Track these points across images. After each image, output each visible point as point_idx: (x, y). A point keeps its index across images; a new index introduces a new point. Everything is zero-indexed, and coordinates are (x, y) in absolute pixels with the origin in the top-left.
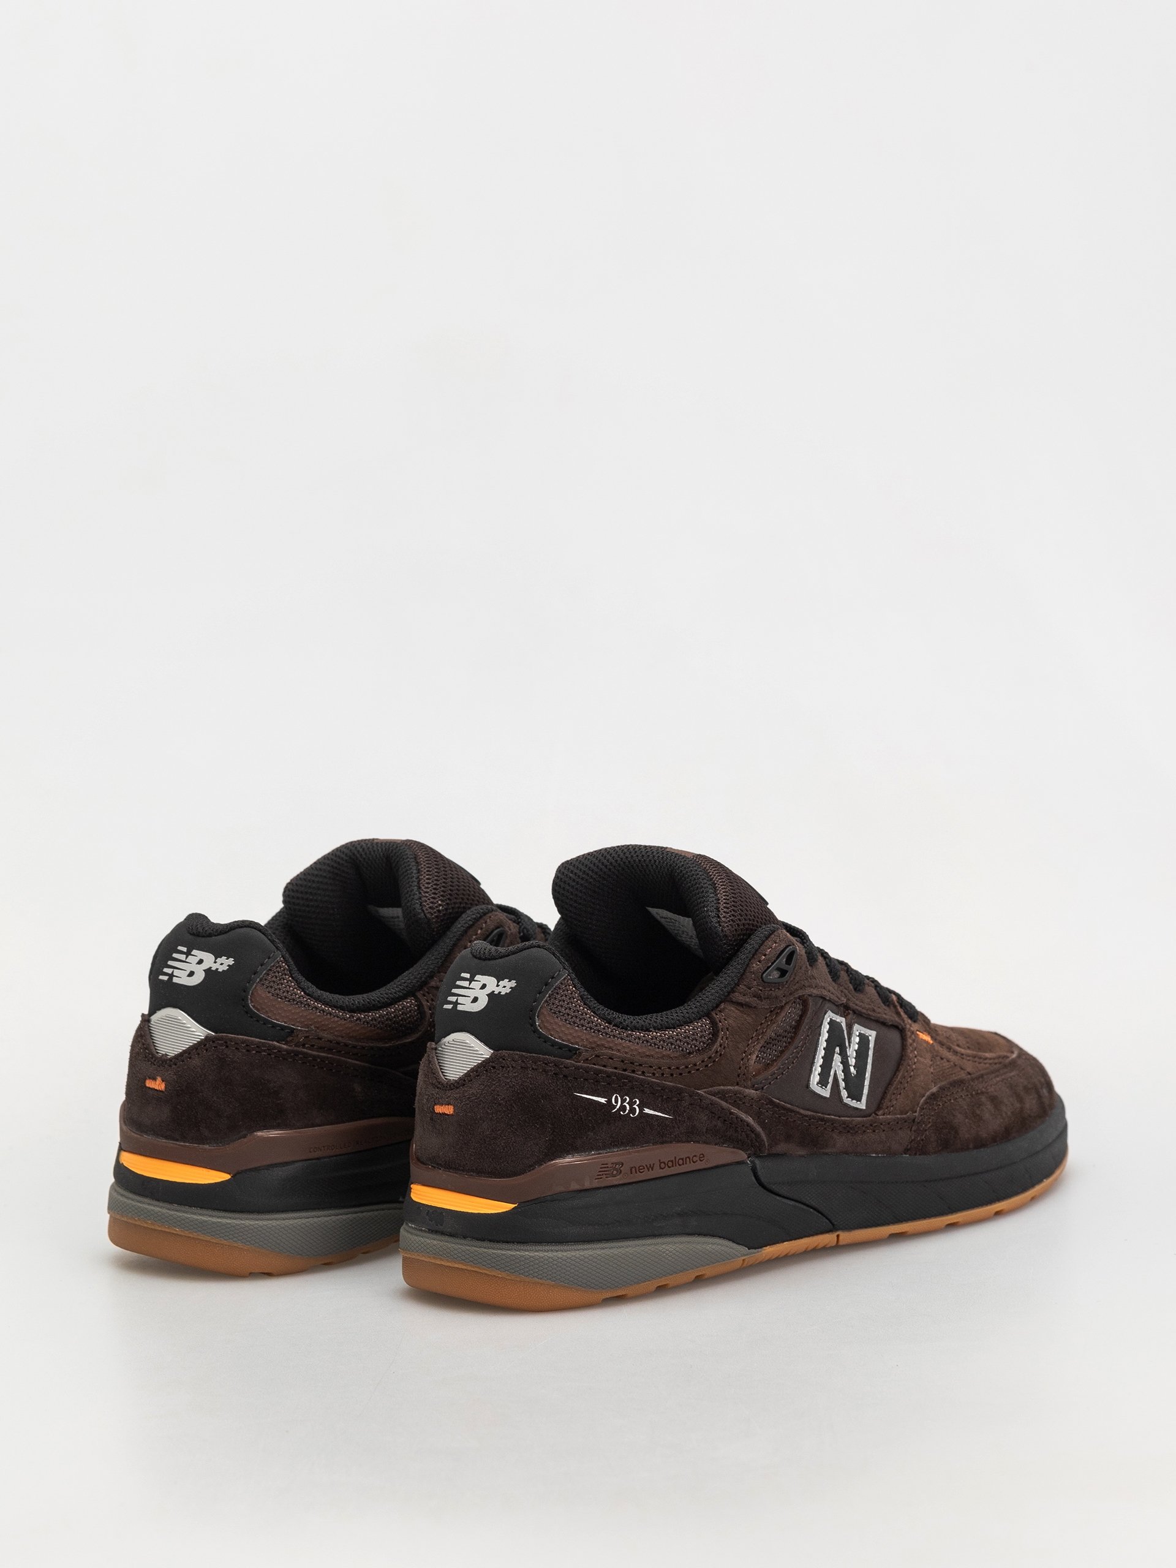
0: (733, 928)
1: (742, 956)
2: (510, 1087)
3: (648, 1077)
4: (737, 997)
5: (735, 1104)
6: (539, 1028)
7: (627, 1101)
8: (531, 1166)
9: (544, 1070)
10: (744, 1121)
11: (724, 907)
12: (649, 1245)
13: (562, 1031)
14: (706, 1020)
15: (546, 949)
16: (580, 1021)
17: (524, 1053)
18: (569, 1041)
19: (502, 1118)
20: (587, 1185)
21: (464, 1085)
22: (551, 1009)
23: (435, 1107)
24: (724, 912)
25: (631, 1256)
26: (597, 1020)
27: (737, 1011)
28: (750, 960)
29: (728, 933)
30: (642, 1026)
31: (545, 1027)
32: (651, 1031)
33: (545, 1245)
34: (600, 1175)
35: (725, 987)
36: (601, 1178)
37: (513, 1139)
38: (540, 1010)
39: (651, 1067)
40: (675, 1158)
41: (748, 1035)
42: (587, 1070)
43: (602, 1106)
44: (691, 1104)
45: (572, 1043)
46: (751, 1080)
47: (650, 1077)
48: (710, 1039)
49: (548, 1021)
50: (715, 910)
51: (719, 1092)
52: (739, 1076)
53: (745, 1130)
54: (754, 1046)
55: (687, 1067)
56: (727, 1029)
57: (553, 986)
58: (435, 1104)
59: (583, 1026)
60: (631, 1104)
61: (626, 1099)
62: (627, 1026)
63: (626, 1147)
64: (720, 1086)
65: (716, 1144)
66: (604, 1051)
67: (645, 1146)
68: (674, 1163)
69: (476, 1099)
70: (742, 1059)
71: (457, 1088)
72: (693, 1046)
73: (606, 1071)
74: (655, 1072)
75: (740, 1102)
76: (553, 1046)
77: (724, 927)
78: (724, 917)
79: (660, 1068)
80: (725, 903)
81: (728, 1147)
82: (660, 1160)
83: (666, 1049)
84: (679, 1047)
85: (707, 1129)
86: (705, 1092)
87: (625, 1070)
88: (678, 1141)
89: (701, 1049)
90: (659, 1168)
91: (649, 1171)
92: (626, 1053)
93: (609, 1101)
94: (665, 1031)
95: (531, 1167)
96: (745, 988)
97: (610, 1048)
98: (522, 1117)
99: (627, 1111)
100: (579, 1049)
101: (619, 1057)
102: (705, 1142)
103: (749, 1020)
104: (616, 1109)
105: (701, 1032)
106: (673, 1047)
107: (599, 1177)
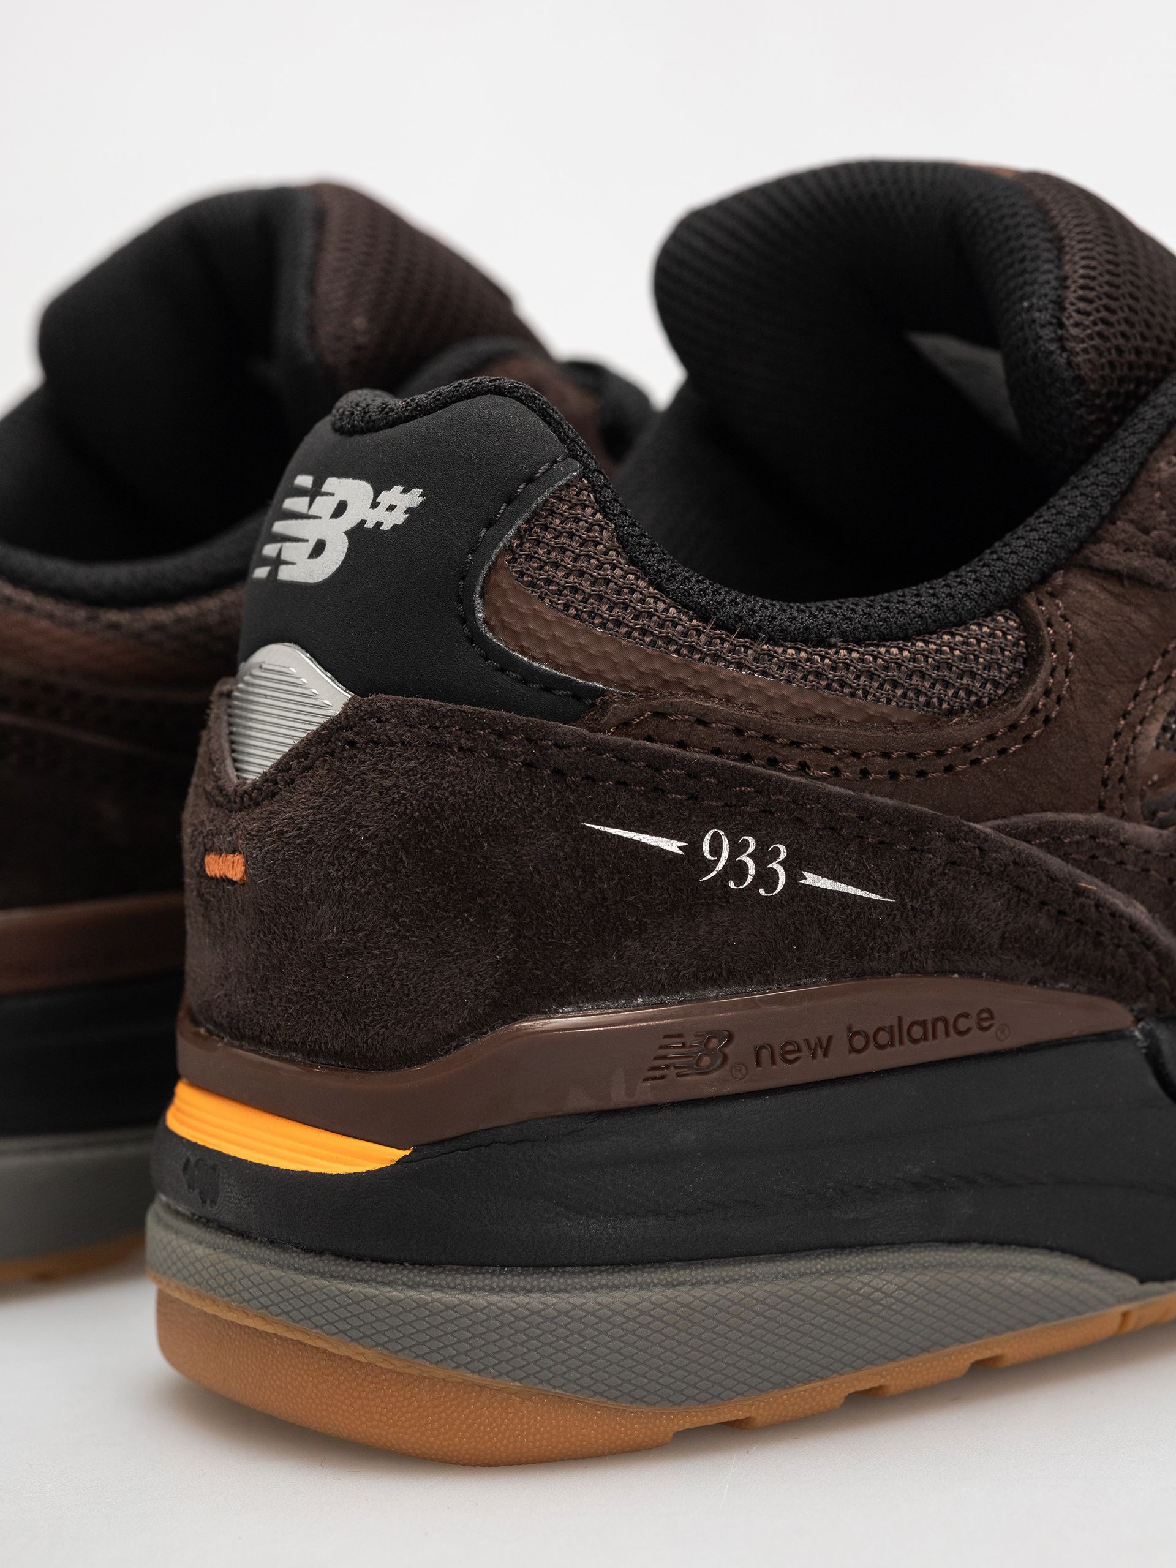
0: (1101, 355)
1: (1130, 438)
2: (393, 801)
3: (817, 778)
4: (1108, 554)
5: (1091, 865)
6: (484, 628)
7: (751, 849)
8: (451, 1037)
9: (494, 754)
10: (1122, 916)
11: (1081, 299)
12: (820, 1274)
13: (555, 640)
14: (1007, 619)
15: (519, 399)
16: (611, 609)
17: (436, 703)
18: (574, 668)
19: (369, 893)
20: (619, 1097)
21: (274, 795)
22: (522, 574)
23: (207, 859)
24: (1078, 311)
25: (758, 1308)
26: (666, 610)
27: (1103, 596)
28: (1151, 450)
29: (1086, 371)
30: (807, 628)
31: (505, 627)
32: (834, 646)
33: (493, 1274)
34: (659, 1068)
35: (1070, 525)
36: (663, 1077)
37: (400, 954)
38: (488, 575)
39: (826, 750)
40: (900, 1019)
41: (1138, 665)
42: (623, 756)
43: (671, 860)
44: (953, 863)
45: (585, 676)
46: (1142, 796)
47: (824, 779)
48: (1016, 672)
49: (512, 609)
50: (1050, 306)
51: (1039, 829)
52: (1104, 783)
53: (1125, 942)
54: (1154, 700)
55: (940, 753)
56: (1071, 646)
57: (528, 505)
58: (207, 851)
59: (618, 623)
60: (762, 857)
61: (746, 844)
62: (760, 628)
63: (745, 984)
64: (1045, 811)
65: (1034, 982)
66: (680, 698)
67: (806, 985)
68: (897, 1034)
69: (298, 836)
70: (1117, 735)
71: (257, 804)
72: (962, 694)
73: (683, 758)
74: (841, 766)
75: (1109, 862)
76: (525, 681)
77: (1073, 353)
78: (1077, 325)
79: (855, 754)
80: (1082, 287)
81: (1073, 989)
82: (850, 1028)
83: (878, 700)
84: (918, 693)
85: (1003, 937)
86: (997, 829)
87: (747, 758)
88: (913, 972)
89: (986, 700)
90: (847, 1047)
91: (814, 1057)
92: (752, 707)
93: (693, 849)
94: (878, 646)
95: (451, 1040)
96: (1130, 528)
97: (705, 693)
98: (424, 892)
99: (749, 879)
100: (603, 692)
101: (726, 721)
102: (999, 976)
103: (1142, 621)
104: (714, 873)
105: (990, 651)
106: (899, 692)
107: (658, 1073)
